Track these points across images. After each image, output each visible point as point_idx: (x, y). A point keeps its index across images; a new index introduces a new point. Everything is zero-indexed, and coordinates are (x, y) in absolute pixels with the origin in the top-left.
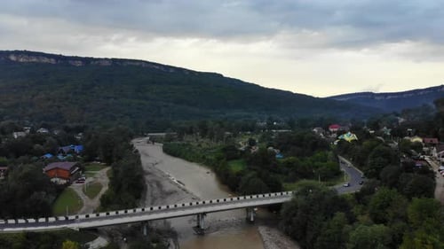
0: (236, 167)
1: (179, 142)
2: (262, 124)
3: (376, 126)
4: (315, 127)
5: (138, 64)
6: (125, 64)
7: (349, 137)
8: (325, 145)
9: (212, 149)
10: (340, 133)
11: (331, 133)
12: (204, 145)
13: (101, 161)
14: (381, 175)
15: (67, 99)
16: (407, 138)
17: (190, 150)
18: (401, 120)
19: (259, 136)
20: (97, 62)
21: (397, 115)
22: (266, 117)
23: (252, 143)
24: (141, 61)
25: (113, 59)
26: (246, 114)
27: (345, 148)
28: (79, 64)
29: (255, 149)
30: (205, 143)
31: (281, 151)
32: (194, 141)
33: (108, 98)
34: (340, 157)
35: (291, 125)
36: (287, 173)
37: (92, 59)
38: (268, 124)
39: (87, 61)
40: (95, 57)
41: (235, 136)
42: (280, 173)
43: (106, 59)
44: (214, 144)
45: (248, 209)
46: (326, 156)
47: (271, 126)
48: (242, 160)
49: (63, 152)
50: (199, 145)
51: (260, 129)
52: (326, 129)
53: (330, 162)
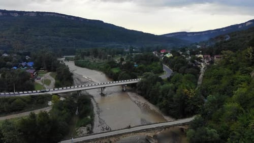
0: (115, 71)
1: (82, 60)
2: (127, 50)
3: (184, 50)
4: (153, 51)
5: (52, 15)
6: (44, 15)
7: (168, 55)
8: (157, 60)
9: (101, 63)
10: (165, 54)
11: (161, 54)
12: (97, 62)
13: (45, 70)
14: (179, 70)
15: (13, 37)
16: (196, 55)
17: (90, 64)
18: (198, 47)
19: (126, 56)
20: (27, 14)
21: (197, 45)
22: (129, 46)
23: (122, 60)
24: (54, 13)
25: (37, 12)
26: (118, 44)
27: (166, 61)
28: (16, 15)
29: (124, 63)
30: (97, 60)
31: (137, 63)
32: (91, 59)
33: (37, 36)
34: (164, 65)
35: (142, 50)
36: (139, 72)
37: (24, 12)
38: (130, 50)
39: (21, 13)
40: (26, 11)
41: (113, 56)
42: (136, 72)
43: (33, 12)
44: (102, 61)
45: (123, 85)
46: (157, 64)
47: (131, 51)
48: (118, 68)
49: (22, 66)
50: (94, 62)
51: (126, 53)
52: (159, 52)
53: (158, 67)
